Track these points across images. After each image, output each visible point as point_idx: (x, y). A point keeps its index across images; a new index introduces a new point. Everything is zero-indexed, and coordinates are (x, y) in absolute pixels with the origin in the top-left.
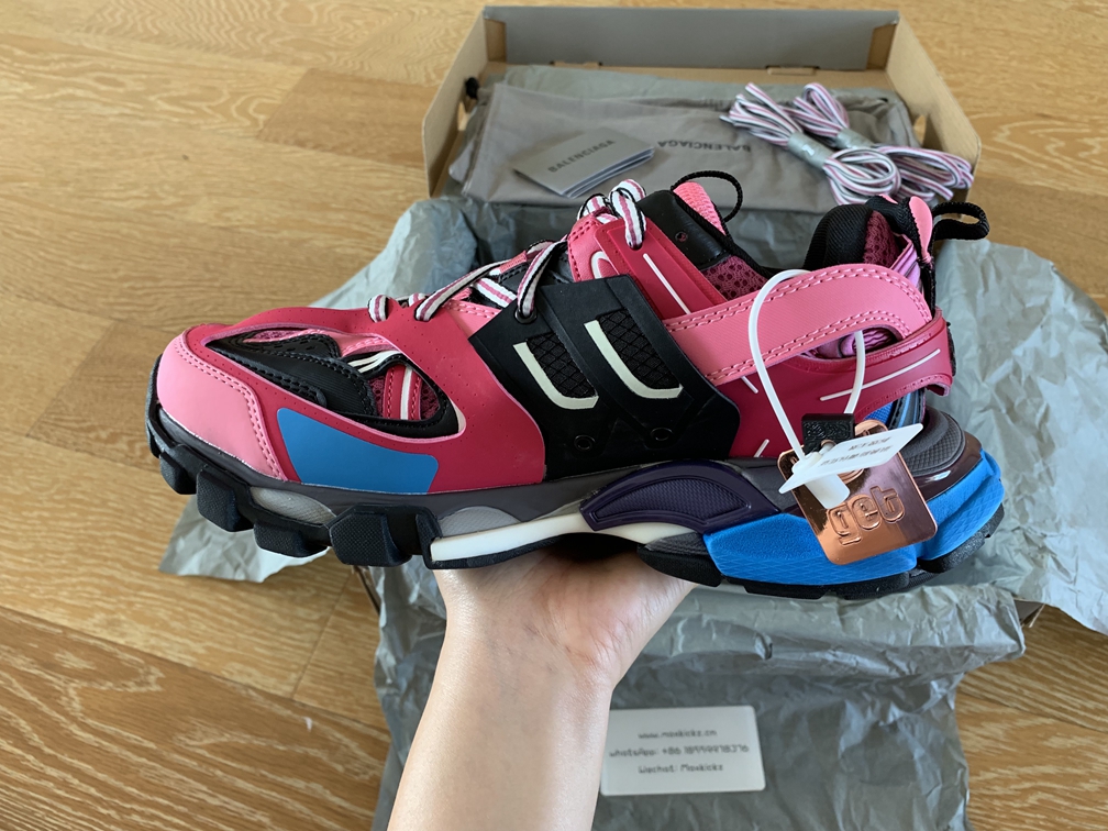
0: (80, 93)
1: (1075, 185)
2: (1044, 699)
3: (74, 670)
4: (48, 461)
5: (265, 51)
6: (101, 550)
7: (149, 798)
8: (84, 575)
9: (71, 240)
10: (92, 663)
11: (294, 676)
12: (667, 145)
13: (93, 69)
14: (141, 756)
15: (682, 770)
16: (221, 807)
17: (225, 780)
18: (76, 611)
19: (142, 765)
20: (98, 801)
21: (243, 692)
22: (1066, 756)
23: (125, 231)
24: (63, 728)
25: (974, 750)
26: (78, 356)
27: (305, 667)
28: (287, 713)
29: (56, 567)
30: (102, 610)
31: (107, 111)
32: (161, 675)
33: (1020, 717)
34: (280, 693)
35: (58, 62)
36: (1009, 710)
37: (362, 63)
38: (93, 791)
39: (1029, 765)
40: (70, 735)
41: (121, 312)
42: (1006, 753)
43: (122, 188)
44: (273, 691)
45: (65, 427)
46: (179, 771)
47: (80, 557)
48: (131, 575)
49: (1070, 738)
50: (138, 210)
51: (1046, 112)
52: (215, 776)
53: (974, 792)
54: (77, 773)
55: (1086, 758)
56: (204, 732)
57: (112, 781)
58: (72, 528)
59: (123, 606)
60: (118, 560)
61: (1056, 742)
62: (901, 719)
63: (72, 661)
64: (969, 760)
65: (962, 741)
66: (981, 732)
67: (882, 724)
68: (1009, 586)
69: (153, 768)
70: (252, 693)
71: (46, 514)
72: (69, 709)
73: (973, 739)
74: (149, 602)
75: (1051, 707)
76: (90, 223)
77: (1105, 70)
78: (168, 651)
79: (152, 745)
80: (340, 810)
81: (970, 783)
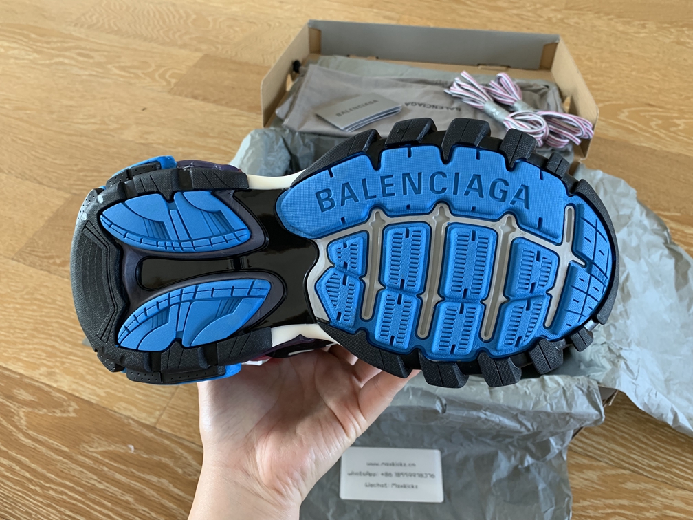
0: (66, 61)
1: (667, 147)
2: (624, 458)
3: (24, 400)
4: (23, 274)
5: (180, 42)
6: (49, 330)
7: (62, 481)
8: (37, 344)
9: (52, 146)
10: (35, 397)
11: (158, 413)
12: (410, 105)
13: (76, 48)
14: (59, 455)
15: (392, 487)
16: (105, 490)
17: (109, 473)
18: (29, 365)
19: (59, 461)
20: (30, 481)
21: (126, 421)
22: (636, 495)
23: (84, 142)
24: (13, 435)
25: (578, 487)
26: (48, 214)
27: (165, 408)
28: (151, 435)
29: (20, 338)
30: (45, 365)
31: (82, 72)
32: (77, 407)
33: (608, 468)
34: (148, 423)
35: (55, 42)
36: (601, 464)
37: (236, 53)
38: (27, 474)
39: (612, 498)
40: (17, 440)
41: (76, 189)
42: (598, 490)
43: (85, 117)
44: (144, 422)
45: (36, 256)
46: (81, 466)
47: (36, 333)
48: (65, 346)
49: (639, 484)
50: (93, 131)
51: (651, 103)
52: (103, 470)
53: (576, 513)
54: (19, 463)
55: (649, 497)
56: (99, 443)
57: (40, 469)
58: (32, 315)
59: (58, 364)
60: (59, 337)
61: (630, 485)
62: (532, 464)
63: (24, 395)
64: (573, 492)
65: (570, 481)
66: (582, 476)
67: (520, 466)
68: (596, 378)
69: (66, 463)
70: (131, 421)
71: (18, 306)
72: (18, 424)
73: (577, 480)
74: (74, 362)
75: (628, 463)
76: (64, 137)
77: (691, 80)
78: (83, 393)
79: (66, 449)
80: (177, 497)
81: (573, 508)
